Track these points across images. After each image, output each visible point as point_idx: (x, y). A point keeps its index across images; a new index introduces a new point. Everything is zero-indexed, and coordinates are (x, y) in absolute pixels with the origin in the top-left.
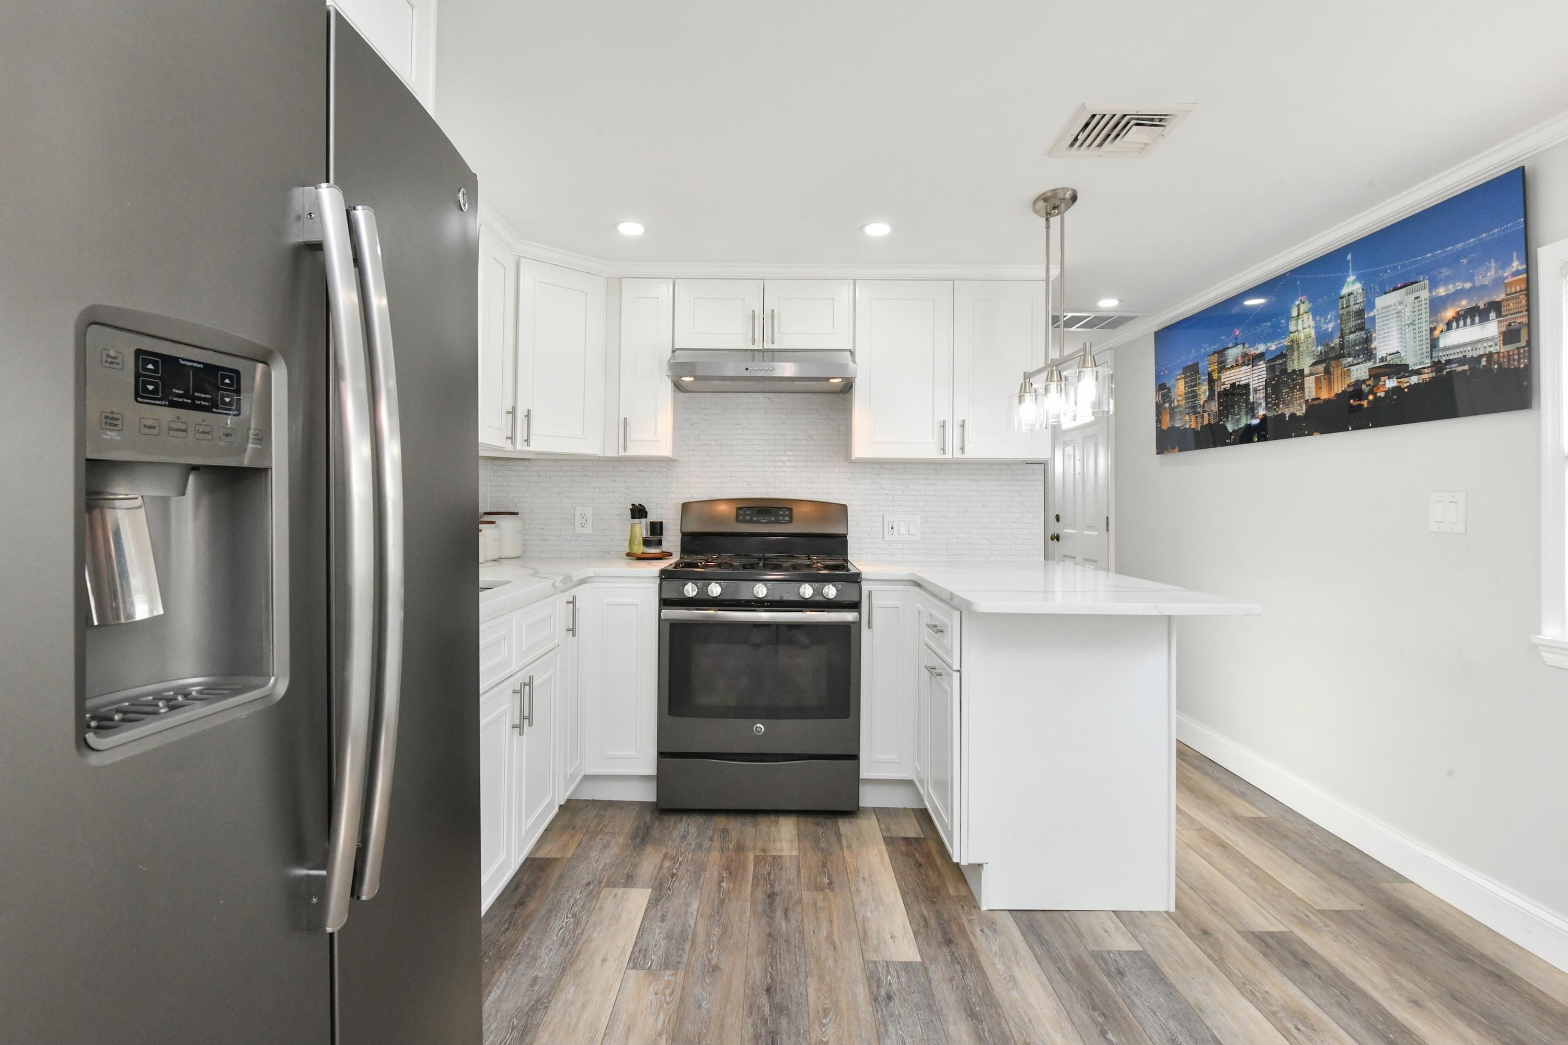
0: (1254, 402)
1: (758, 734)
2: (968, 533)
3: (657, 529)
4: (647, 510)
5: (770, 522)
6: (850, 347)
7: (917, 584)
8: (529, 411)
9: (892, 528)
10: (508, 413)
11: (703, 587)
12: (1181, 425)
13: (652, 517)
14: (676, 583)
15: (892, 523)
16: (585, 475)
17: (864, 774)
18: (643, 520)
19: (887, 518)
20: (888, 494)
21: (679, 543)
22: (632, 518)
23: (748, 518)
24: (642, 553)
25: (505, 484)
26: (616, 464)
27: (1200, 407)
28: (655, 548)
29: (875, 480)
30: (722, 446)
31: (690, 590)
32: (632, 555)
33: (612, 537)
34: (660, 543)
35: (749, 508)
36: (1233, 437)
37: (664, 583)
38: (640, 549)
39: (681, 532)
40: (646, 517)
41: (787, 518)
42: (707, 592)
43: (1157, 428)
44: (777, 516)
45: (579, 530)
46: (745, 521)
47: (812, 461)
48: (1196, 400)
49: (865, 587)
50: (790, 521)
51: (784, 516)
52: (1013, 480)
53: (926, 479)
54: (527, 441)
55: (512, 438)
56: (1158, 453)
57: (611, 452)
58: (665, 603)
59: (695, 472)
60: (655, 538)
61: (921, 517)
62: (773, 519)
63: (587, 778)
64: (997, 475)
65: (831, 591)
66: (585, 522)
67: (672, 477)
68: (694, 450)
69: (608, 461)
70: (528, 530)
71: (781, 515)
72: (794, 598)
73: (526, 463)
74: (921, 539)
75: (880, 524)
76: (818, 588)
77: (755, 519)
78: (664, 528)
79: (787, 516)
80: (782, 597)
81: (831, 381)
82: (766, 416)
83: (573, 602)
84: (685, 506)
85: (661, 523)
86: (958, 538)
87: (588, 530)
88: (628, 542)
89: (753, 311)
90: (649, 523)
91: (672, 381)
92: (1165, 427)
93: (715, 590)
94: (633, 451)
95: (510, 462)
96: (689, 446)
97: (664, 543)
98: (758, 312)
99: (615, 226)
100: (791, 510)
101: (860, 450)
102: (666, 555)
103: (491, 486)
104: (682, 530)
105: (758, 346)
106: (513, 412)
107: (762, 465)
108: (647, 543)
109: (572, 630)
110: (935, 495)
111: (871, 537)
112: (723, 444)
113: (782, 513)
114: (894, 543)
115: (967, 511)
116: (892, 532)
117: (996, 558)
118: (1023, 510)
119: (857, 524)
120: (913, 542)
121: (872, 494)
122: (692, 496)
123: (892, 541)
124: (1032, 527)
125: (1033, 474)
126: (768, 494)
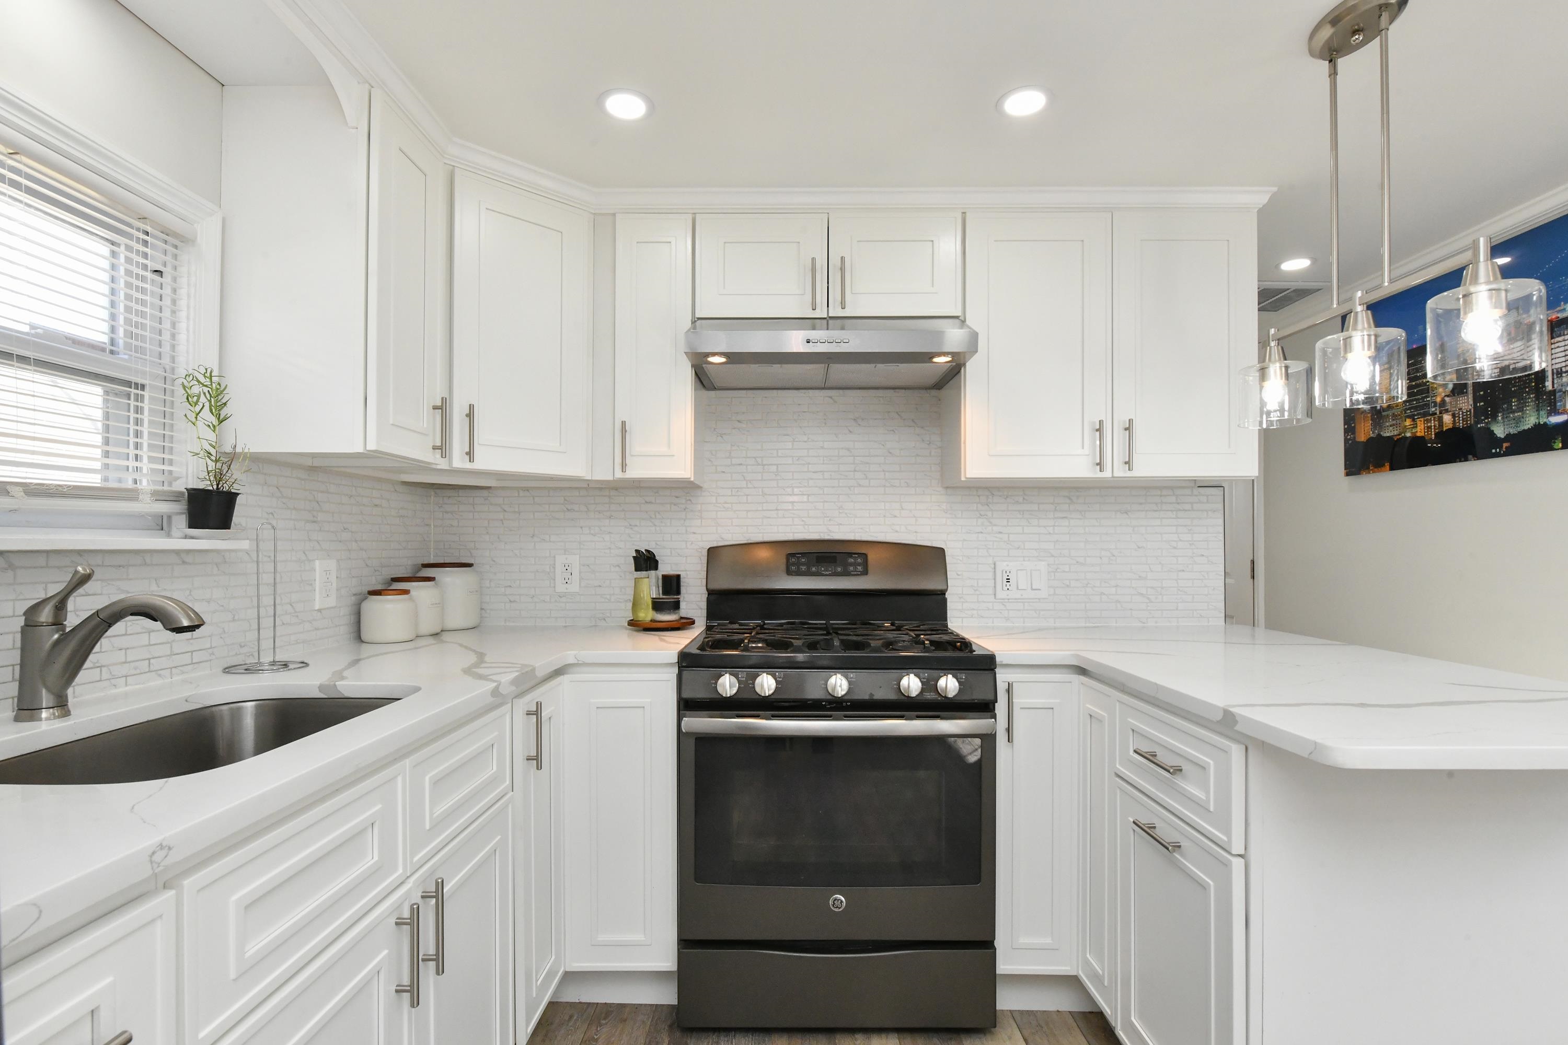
0: (1554, 391)
1: (836, 910)
2: (1117, 586)
3: (672, 584)
4: (657, 558)
5: (836, 574)
6: (958, 313)
7: (1082, 671)
8: (471, 407)
9: (1008, 580)
10: (435, 408)
11: (747, 680)
12: (1396, 432)
13: (666, 568)
14: (703, 674)
15: (1008, 574)
17: (1002, 967)
18: (653, 573)
19: (1001, 566)
20: (1001, 533)
21: (704, 605)
22: (637, 570)
23: (803, 568)
24: (651, 621)
25: (455, 523)
26: (613, 493)
27: (1435, 406)
28: (669, 614)
29: (982, 513)
30: (764, 465)
31: (728, 685)
32: (636, 625)
33: (608, 597)
34: (676, 606)
35: (803, 554)
36: (1505, 445)
37: (686, 674)
38: (647, 614)
39: (707, 590)
40: (656, 568)
41: (860, 568)
42: (754, 687)
43: (1346, 441)
44: (845, 565)
45: (561, 588)
46: (799, 573)
47: (893, 486)
48: (1427, 397)
49: (1002, 677)
50: (865, 572)
51: (855, 565)
52: (1180, 510)
53: (1056, 510)
54: (470, 454)
55: (443, 448)
56: (1347, 474)
57: (604, 473)
58: (687, 705)
59: (726, 503)
60: (670, 598)
61: (1048, 565)
62: (839, 569)
63: (570, 977)
64: (1156, 504)
65: (949, 684)
66: (570, 577)
67: (692, 511)
68: (723, 472)
69: (600, 489)
70: (489, 588)
71: (851, 564)
72: (891, 696)
73: (485, 493)
74: (1049, 595)
75: (991, 575)
76: (928, 680)
77: (814, 569)
78: (682, 584)
79: (859, 564)
80: (871, 695)
81: (936, 360)
82: (825, 424)
83: (537, 712)
84: (713, 553)
85: (678, 577)
86: (1102, 594)
87: (574, 587)
88: (631, 604)
89: (813, 260)
90: (660, 577)
91: (692, 366)
92: (1362, 437)
93: (766, 684)
94: (637, 470)
95: (461, 492)
96: (716, 466)
97: (683, 605)
98: (821, 263)
100: (865, 556)
102: (686, 624)
103: (434, 526)
104: (709, 587)
105: (821, 313)
106: (443, 408)
107: (821, 492)
108: (657, 606)
109: (537, 759)
110: (1069, 533)
111: (978, 593)
112: (764, 463)
113: (852, 560)
114: (1011, 602)
115: (1114, 556)
116: (1008, 587)
117: (1156, 622)
118: (1194, 553)
119: (958, 575)
120: (1037, 600)
121: (979, 533)
122: (722, 538)
123: (1008, 599)
124: (1207, 577)
125: (1208, 502)
126: (831, 534)
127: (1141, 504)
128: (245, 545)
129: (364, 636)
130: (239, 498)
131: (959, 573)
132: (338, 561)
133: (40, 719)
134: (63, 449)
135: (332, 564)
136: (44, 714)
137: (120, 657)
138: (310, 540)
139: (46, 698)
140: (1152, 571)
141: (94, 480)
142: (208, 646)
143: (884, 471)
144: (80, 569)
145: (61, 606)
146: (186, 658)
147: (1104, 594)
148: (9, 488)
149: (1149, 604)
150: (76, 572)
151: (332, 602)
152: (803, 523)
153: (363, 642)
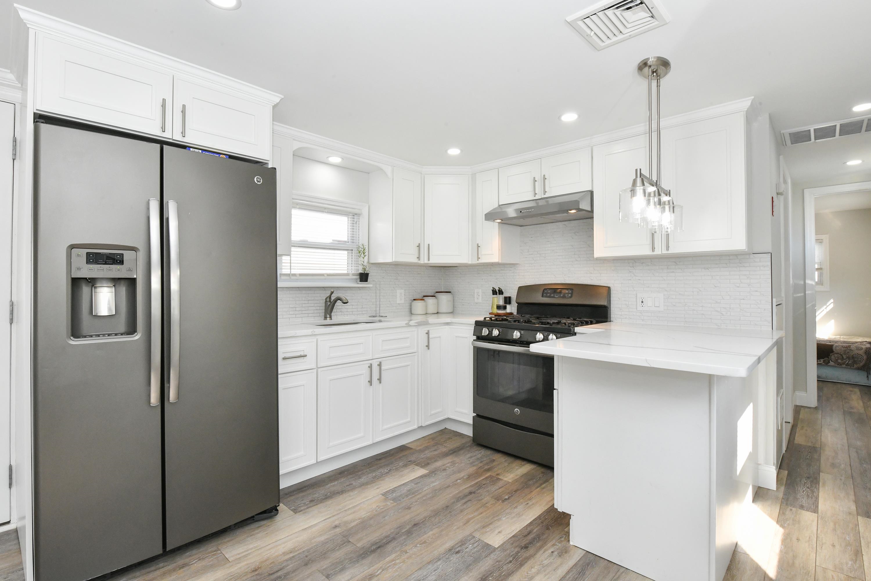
1: (517, 414)
2: (702, 306)
3: (507, 300)
4: (503, 291)
5: (560, 298)
6: (590, 189)
8: (429, 245)
9: (643, 302)
10: (417, 247)
11: (491, 331)
13: (506, 294)
15: (643, 299)
16: (479, 273)
18: (501, 296)
19: (638, 296)
20: (640, 280)
21: (517, 308)
23: (549, 295)
25: (448, 278)
28: (502, 310)
29: (630, 271)
30: (540, 254)
31: (484, 332)
34: (505, 308)
35: (551, 289)
38: (495, 310)
40: (502, 294)
41: (570, 295)
44: (565, 293)
46: (546, 297)
51: (568, 294)
52: (742, 267)
53: (669, 269)
54: (430, 258)
55: (419, 258)
58: (478, 338)
59: (528, 269)
61: (664, 295)
62: (562, 295)
65: (553, 337)
67: (516, 273)
68: (526, 257)
70: (457, 300)
73: (456, 268)
74: (664, 310)
75: (634, 299)
76: (546, 336)
77: (552, 295)
79: (570, 293)
80: (528, 339)
81: (570, 211)
82: (563, 236)
83: (428, 333)
84: (519, 289)
85: (509, 297)
87: (480, 300)
89: (534, 178)
90: (504, 297)
95: (450, 268)
96: (524, 255)
98: (538, 177)
99: (446, 151)
100: (574, 290)
101: (598, 253)
104: (519, 302)
105: (538, 197)
106: (419, 246)
108: (498, 308)
109: (428, 346)
110: (675, 280)
111: (629, 307)
112: (541, 253)
113: (568, 292)
114: (645, 312)
115: (701, 291)
116: (642, 305)
117: (726, 326)
118: (751, 290)
119: (619, 299)
120: (658, 312)
121: (629, 280)
122: (526, 283)
123: (644, 311)
124: (760, 303)
125: (760, 262)
126: (565, 281)
127: (717, 264)
128: (371, 286)
129: (412, 312)
130: (369, 274)
131: (620, 298)
132: (405, 290)
133: (327, 320)
134: (335, 266)
135: (402, 291)
136: (328, 318)
137: (346, 310)
138: (395, 284)
139: (328, 316)
140: (723, 299)
141: (346, 272)
142: (366, 310)
143: (586, 254)
144: (332, 290)
145: (330, 297)
146: (361, 313)
147: (695, 310)
148: (324, 275)
149: (722, 316)
150: (331, 291)
151: (403, 301)
152: (554, 277)
153: (412, 314)
